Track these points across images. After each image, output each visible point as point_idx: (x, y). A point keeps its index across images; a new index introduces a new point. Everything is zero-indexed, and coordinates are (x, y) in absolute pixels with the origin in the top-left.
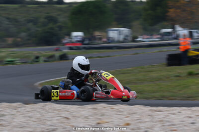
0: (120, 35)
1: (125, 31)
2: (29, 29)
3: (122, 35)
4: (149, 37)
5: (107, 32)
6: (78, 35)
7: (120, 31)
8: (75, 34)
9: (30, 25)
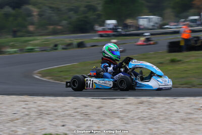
0: (149, 22)
1: (155, 19)
2: (70, 18)
3: (152, 22)
4: (175, 24)
5: (137, 20)
6: (111, 22)
7: (149, 19)
8: (109, 22)
9: (71, 13)
